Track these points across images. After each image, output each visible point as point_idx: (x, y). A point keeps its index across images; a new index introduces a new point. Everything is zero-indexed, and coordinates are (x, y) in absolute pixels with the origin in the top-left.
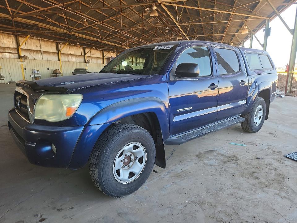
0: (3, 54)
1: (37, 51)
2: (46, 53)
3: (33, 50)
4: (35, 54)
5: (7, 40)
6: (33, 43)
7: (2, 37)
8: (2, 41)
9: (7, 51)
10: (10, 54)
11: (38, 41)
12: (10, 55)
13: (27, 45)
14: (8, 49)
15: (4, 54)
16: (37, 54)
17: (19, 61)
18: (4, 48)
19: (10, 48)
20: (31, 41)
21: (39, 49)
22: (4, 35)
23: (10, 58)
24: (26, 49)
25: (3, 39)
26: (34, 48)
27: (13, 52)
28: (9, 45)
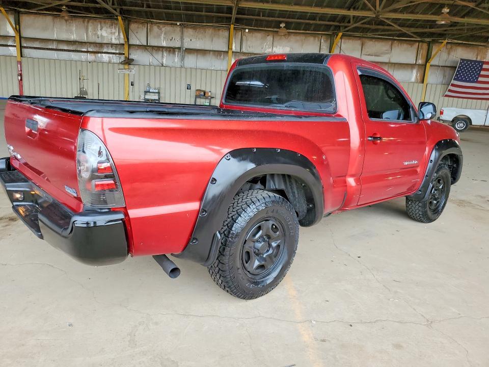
0: (97, 55)
1: (171, 50)
2: (194, 53)
3: (163, 47)
4: (165, 54)
5: (109, 30)
6: (165, 34)
7: (99, 26)
8: (99, 33)
9: (105, 50)
10: (111, 55)
11: (178, 29)
12: (109, 57)
13: (149, 39)
14: (108, 47)
15: (99, 55)
16: (171, 55)
17: (123, 68)
18: (101, 45)
19: (112, 45)
20: (161, 29)
21: (178, 45)
22: (105, 23)
23: (109, 62)
24: (147, 46)
25: (101, 30)
26: (164, 44)
27: (117, 52)
28: (111, 39)
